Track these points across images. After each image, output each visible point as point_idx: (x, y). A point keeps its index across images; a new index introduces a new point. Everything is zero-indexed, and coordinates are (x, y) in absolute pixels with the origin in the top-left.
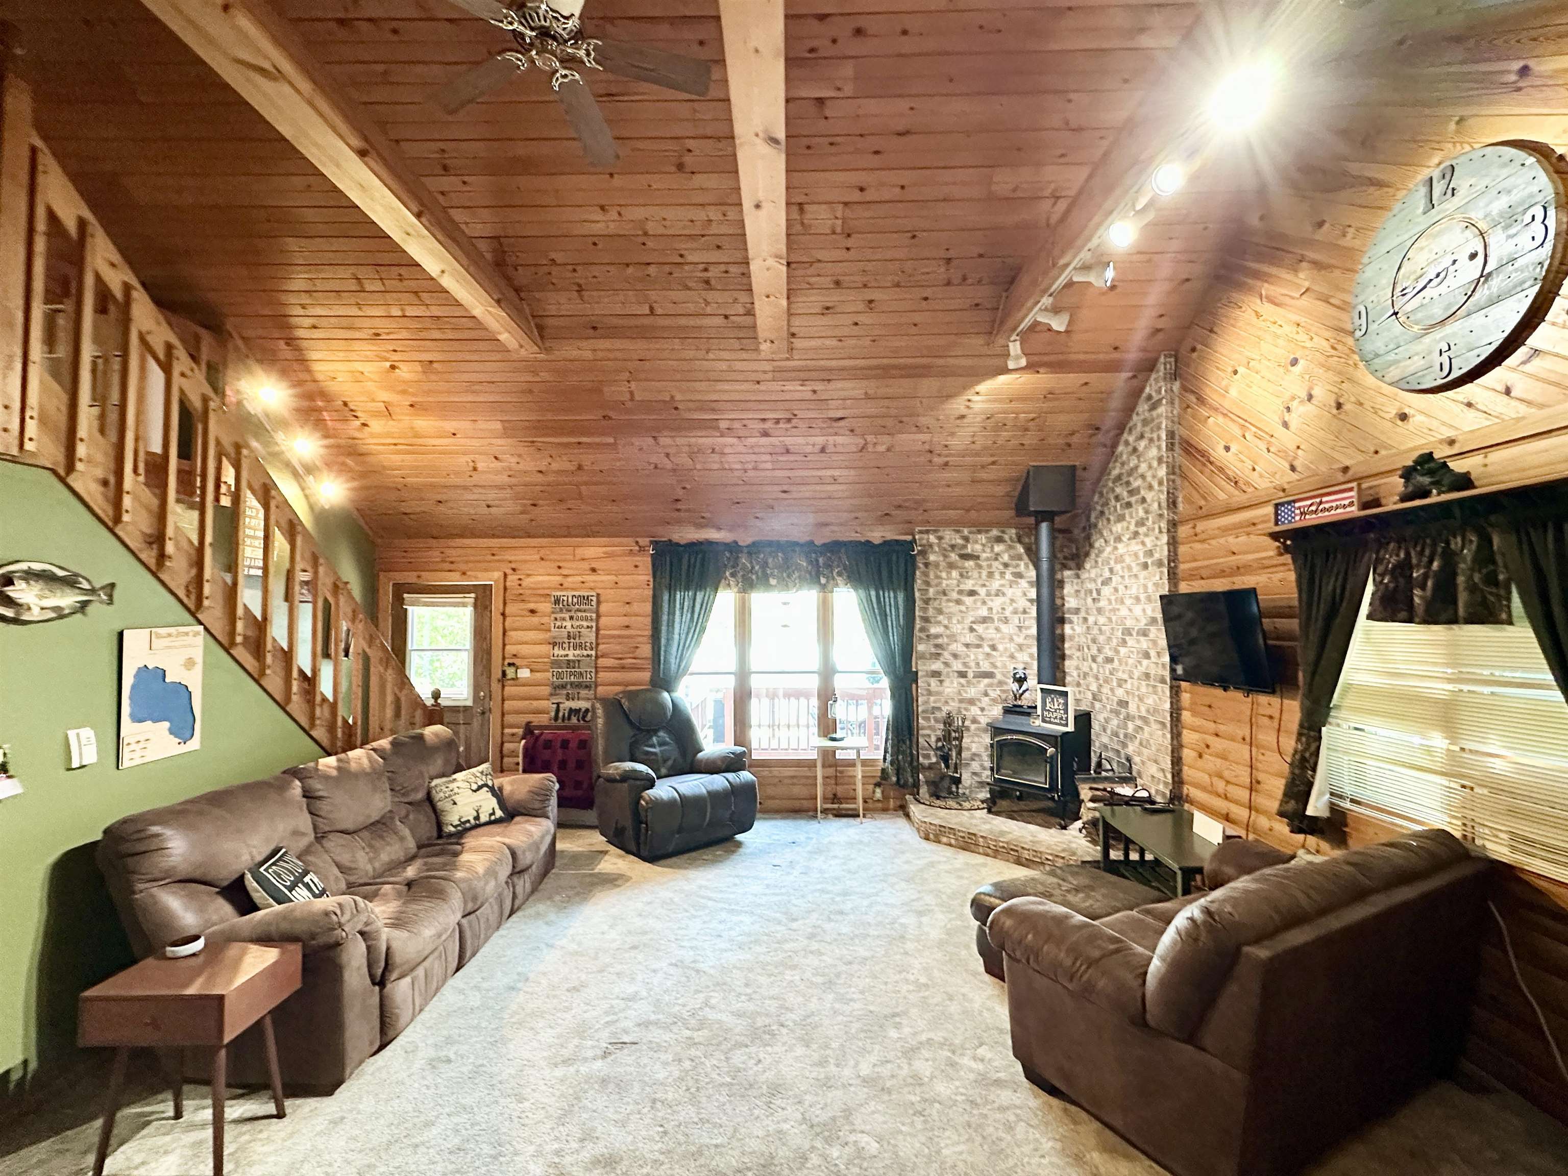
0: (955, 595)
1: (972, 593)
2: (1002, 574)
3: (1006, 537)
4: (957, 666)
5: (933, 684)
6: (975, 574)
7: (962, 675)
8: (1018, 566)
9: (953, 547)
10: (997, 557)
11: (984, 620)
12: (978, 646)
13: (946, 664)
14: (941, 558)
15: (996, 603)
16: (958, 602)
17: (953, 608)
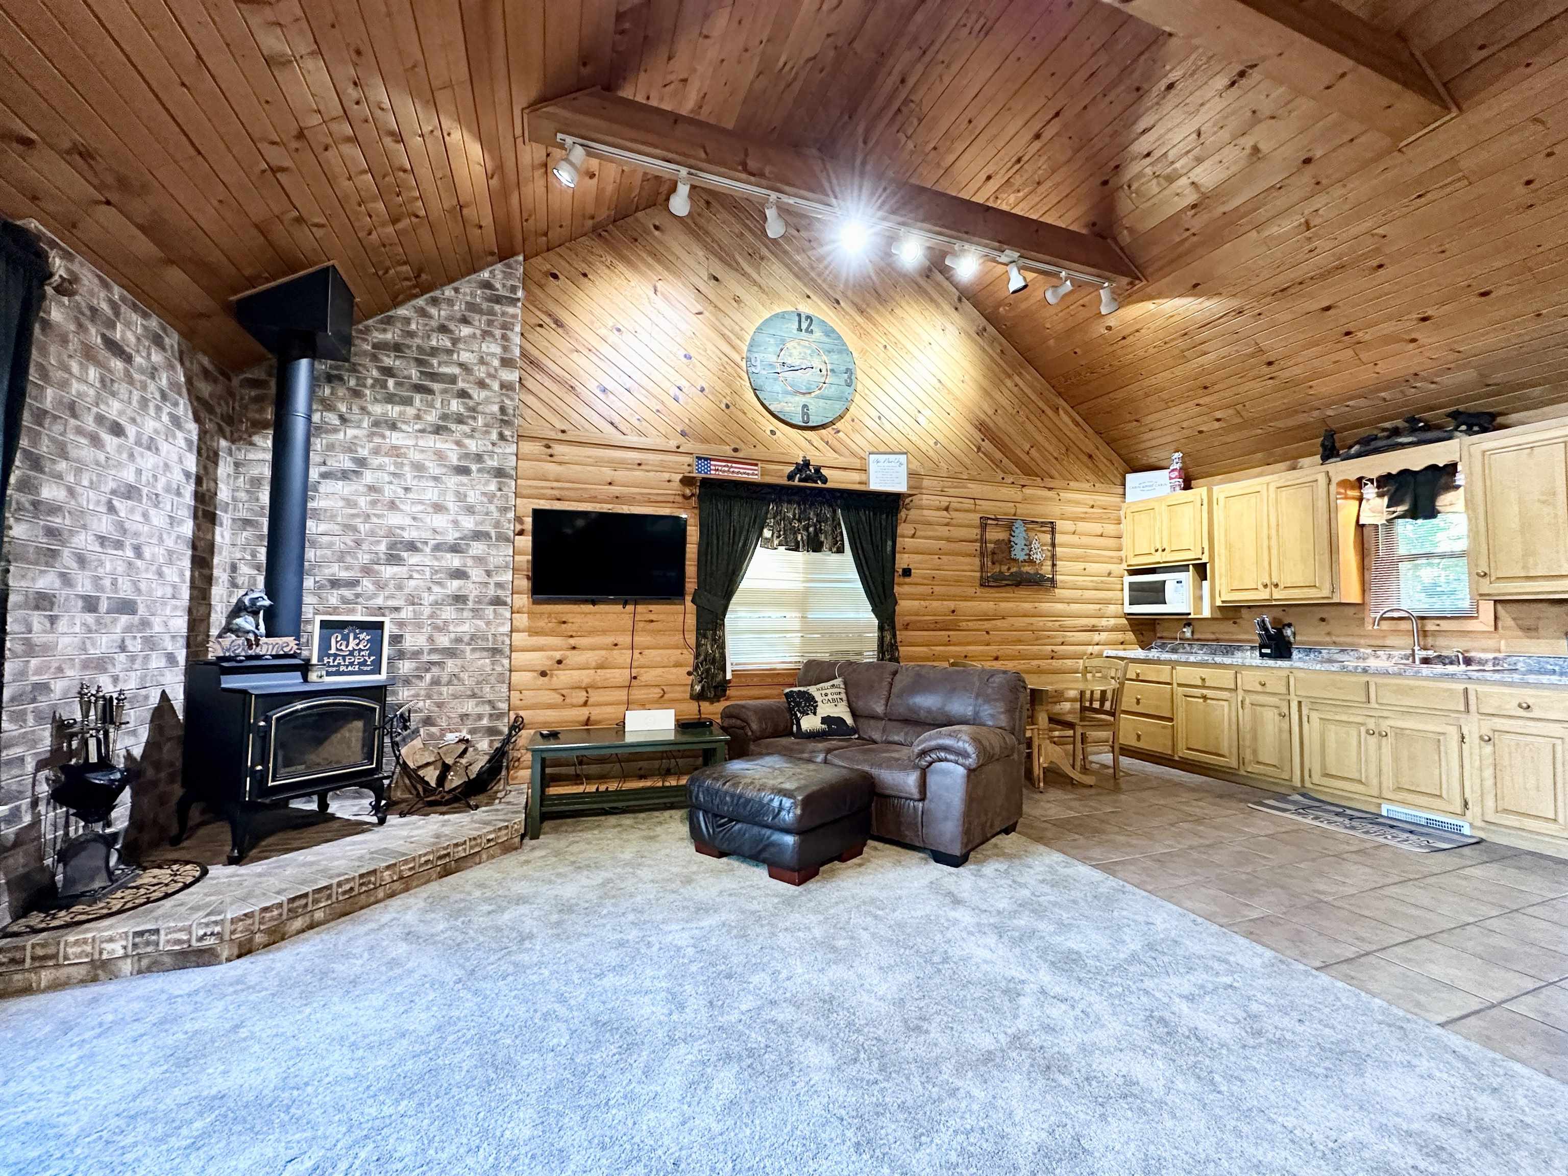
0: (89, 423)
1: (117, 430)
2: (158, 409)
3: (167, 341)
4: (84, 585)
5: (36, 627)
6: (122, 388)
7: (91, 605)
8: (176, 404)
9: (94, 310)
10: (153, 373)
11: (130, 492)
12: (119, 545)
13: (66, 580)
14: (72, 327)
15: (148, 461)
16: (95, 441)
17: (84, 451)
